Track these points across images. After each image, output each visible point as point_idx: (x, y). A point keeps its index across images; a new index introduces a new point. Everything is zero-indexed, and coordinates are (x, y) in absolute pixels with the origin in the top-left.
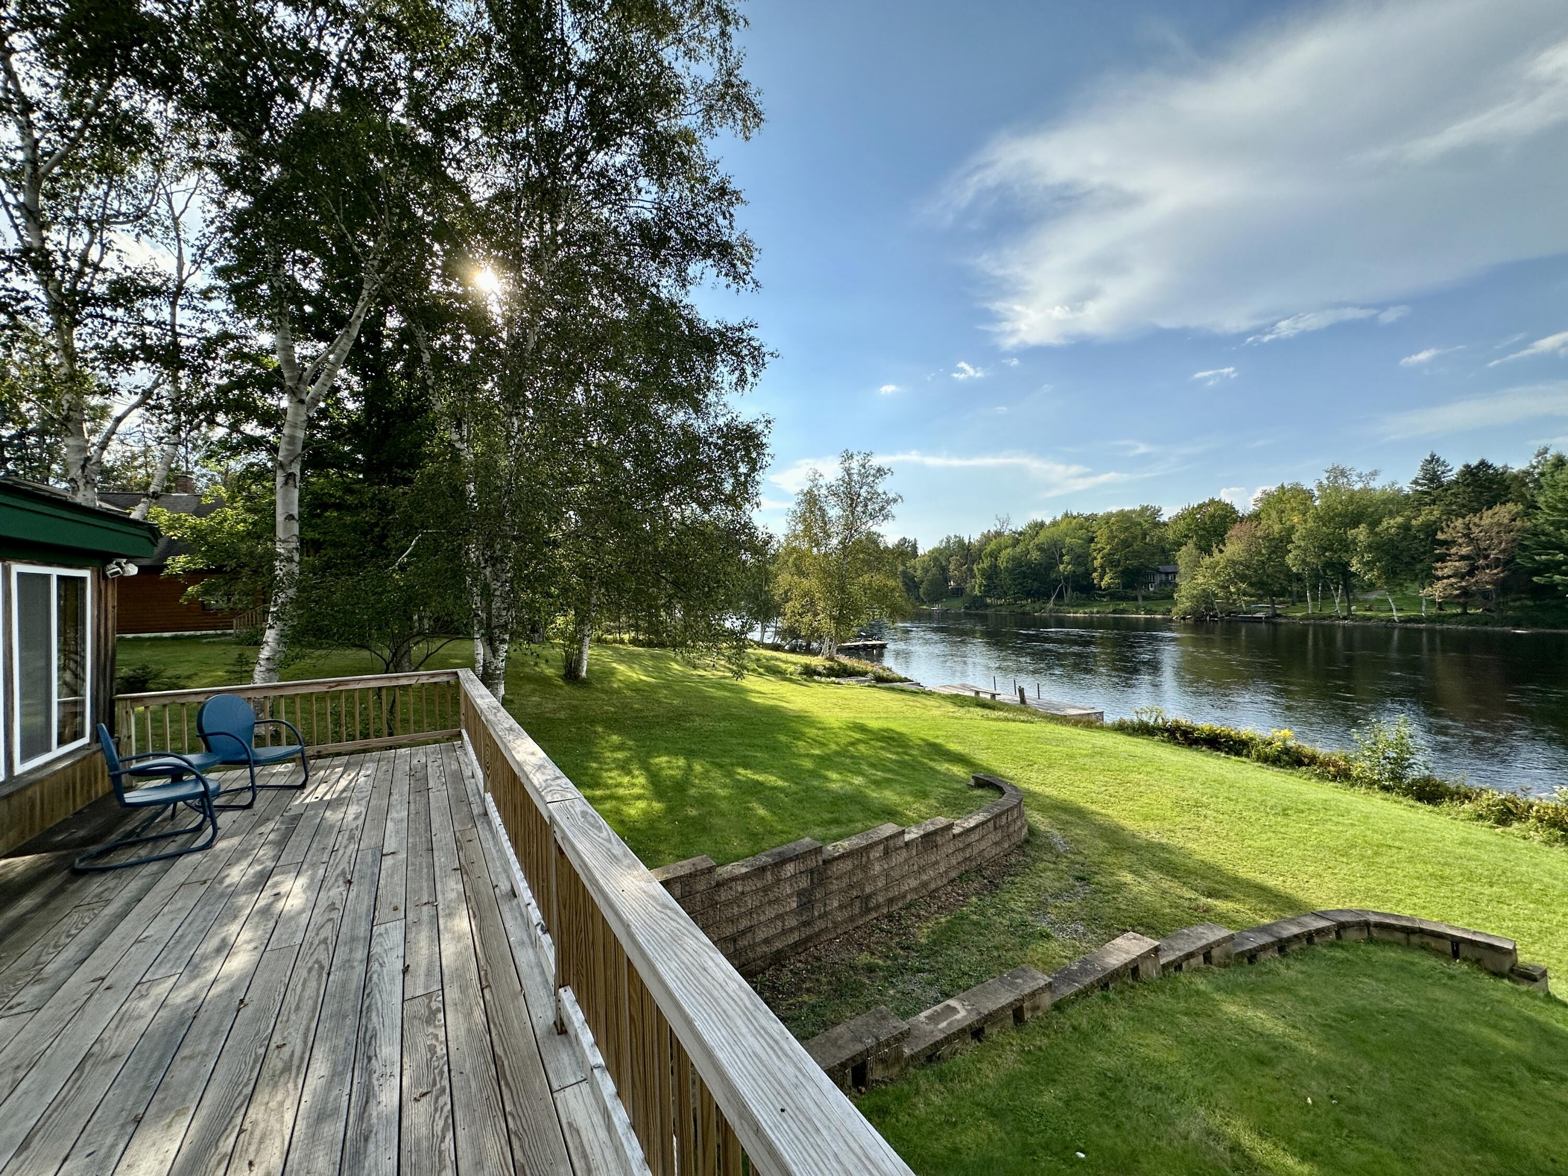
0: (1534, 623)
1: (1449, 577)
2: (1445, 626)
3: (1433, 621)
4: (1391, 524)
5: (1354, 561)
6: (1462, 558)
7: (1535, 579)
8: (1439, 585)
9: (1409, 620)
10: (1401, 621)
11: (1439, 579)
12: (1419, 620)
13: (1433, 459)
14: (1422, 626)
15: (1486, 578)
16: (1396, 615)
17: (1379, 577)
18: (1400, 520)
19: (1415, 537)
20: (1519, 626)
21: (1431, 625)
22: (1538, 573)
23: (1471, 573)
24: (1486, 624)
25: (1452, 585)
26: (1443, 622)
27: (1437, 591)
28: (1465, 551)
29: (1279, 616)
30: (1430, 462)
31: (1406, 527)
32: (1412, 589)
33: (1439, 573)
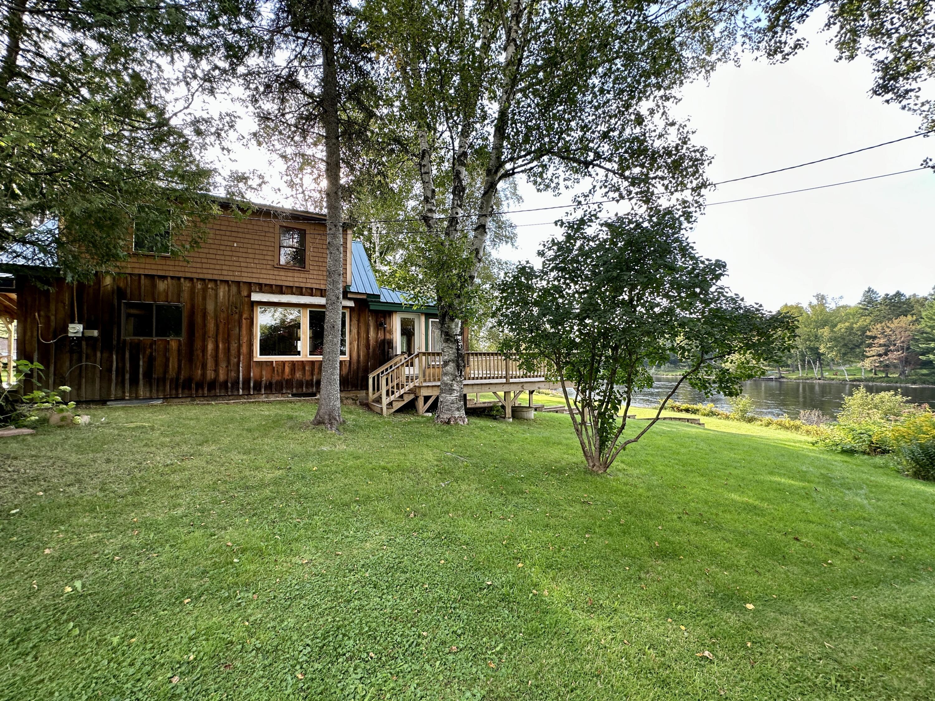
0: (923, 383)
1: (873, 356)
2: (877, 383)
4: (842, 327)
5: (822, 347)
6: (880, 345)
7: (921, 357)
8: (868, 361)
9: (854, 380)
10: (851, 380)
11: (868, 357)
12: (861, 380)
13: (870, 290)
15: (894, 357)
16: (846, 377)
17: (836, 356)
18: (847, 324)
19: (856, 334)
20: (914, 383)
22: (923, 354)
23: (886, 354)
24: (897, 382)
25: (875, 360)
26: (875, 381)
27: (867, 363)
28: (882, 341)
29: (783, 377)
30: (868, 292)
31: (850, 329)
32: (855, 362)
33: (868, 354)
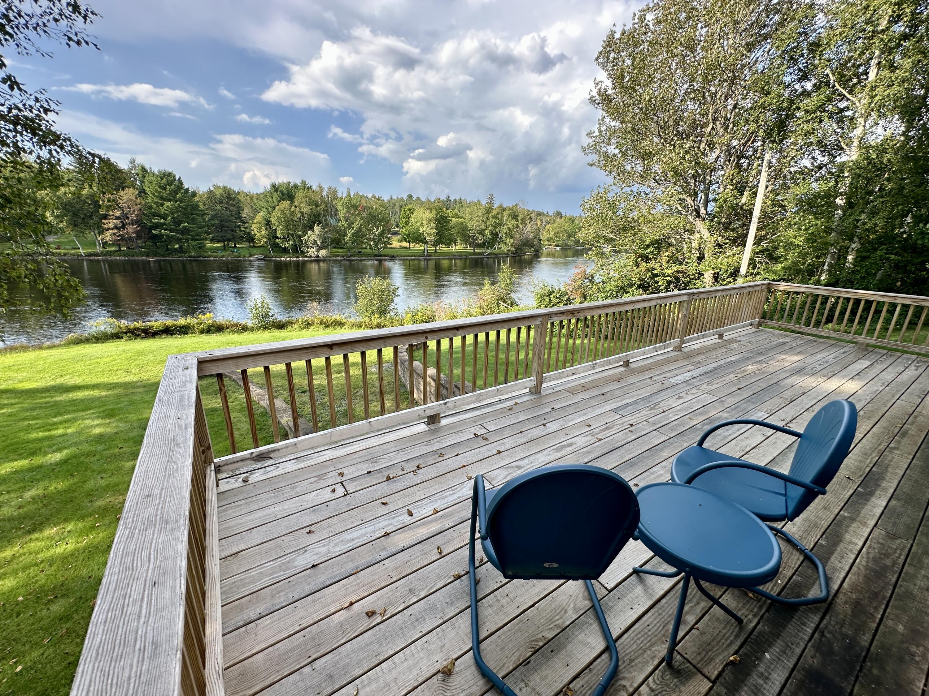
0: (155, 256)
1: (112, 229)
2: (113, 258)
3: (105, 255)
4: (67, 193)
5: (47, 214)
6: (117, 218)
7: (153, 231)
8: (108, 233)
9: (90, 255)
10: (86, 256)
11: (108, 229)
12: (97, 255)
14: (100, 258)
15: (132, 230)
16: (82, 251)
17: (67, 226)
18: (71, 190)
19: (85, 202)
20: (148, 256)
21: (104, 258)
22: (154, 228)
23: (123, 227)
24: (133, 256)
25: (114, 234)
26: (111, 256)
27: (108, 236)
28: (117, 214)
31: (78, 195)
32: (90, 235)
33: (106, 227)
